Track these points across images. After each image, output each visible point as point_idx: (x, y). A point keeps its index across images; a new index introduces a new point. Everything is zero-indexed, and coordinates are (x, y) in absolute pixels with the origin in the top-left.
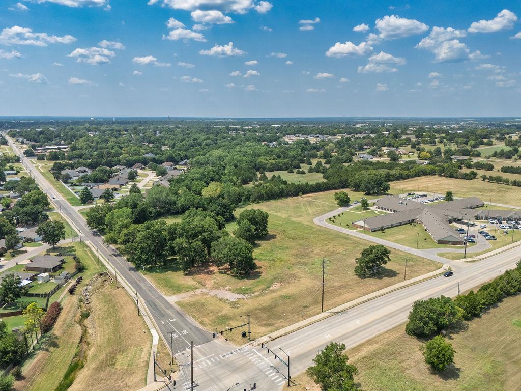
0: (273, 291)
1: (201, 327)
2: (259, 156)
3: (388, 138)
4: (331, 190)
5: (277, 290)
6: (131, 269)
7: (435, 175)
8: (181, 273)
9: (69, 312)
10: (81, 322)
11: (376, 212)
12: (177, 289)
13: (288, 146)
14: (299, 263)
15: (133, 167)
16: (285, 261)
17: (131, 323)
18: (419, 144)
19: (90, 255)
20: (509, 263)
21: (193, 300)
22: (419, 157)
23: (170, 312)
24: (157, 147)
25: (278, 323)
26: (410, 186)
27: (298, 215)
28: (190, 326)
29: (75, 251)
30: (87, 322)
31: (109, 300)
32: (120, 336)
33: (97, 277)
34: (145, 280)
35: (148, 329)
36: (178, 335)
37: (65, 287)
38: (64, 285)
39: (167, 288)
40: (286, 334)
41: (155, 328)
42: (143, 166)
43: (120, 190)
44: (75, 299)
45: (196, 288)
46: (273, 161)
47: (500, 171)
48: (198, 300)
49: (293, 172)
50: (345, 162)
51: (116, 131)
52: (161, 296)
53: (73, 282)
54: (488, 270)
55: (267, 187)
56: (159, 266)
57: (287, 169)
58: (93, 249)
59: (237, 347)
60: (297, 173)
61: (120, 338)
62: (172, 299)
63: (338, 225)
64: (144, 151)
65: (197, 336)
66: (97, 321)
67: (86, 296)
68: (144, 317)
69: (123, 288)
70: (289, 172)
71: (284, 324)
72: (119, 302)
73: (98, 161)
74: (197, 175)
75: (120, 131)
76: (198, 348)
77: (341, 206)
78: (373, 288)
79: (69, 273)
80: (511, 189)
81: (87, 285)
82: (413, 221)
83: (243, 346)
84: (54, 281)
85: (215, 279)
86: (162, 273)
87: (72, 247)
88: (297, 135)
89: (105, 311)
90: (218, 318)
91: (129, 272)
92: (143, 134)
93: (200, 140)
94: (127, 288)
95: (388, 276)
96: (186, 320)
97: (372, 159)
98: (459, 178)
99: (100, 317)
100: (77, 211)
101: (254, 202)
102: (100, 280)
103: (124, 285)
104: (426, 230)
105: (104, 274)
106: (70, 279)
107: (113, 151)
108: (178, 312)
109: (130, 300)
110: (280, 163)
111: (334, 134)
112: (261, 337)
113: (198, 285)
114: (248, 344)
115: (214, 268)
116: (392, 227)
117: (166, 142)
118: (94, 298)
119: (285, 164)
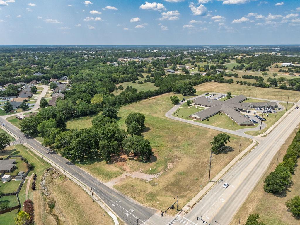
0: (171, 170)
1: (141, 205)
2: (112, 73)
3: (178, 59)
4: (163, 94)
5: (173, 168)
6: (68, 163)
7: (212, 81)
8: (104, 162)
9: (39, 206)
10: (51, 212)
11: (196, 107)
12: (109, 176)
13: (123, 65)
14: (174, 147)
15: (31, 83)
16: (165, 146)
17: (90, 208)
18: (194, 62)
19: (31, 154)
20: (283, 135)
21: (124, 183)
22: (199, 70)
23: (113, 195)
24: (41, 68)
25: (188, 194)
26: (203, 88)
27: (154, 112)
28: (133, 205)
29: (19, 152)
30: (55, 211)
31: (63, 190)
32: (86, 220)
33: (46, 173)
34: (84, 172)
35: (106, 213)
36: (129, 213)
37: (26, 184)
38: (24, 183)
39: (101, 176)
40: (197, 202)
41: (111, 211)
42: (38, 82)
43: (29, 101)
44: (38, 193)
45: (121, 173)
46: (122, 76)
47: (242, 77)
48: (127, 183)
49: (135, 83)
50: (161, 75)
51: (7, 57)
52: (101, 183)
53: (30, 179)
54: (276, 141)
55: (129, 95)
56: (87, 158)
57: (131, 80)
58: (32, 150)
59: (173, 218)
60: (138, 83)
61: (87, 222)
62: (110, 184)
63: (181, 118)
64: (34, 71)
65: (141, 212)
66: (63, 209)
67: (45, 189)
68: (98, 202)
69: (70, 180)
70: (133, 83)
71: (192, 195)
72: (72, 192)
73: (4, 81)
74: (83, 89)
75: (10, 57)
76: (147, 223)
77: (175, 104)
78: (227, 160)
79: (24, 173)
80: (253, 88)
81: (42, 180)
82: (219, 112)
83: (176, 216)
84: (15, 179)
85: (129, 164)
86: (91, 164)
87: (15, 150)
88: (126, 58)
89: (65, 200)
90: (148, 195)
91: (68, 166)
92: (26, 58)
93: (68, 62)
94: (74, 180)
95: (229, 151)
96: (128, 200)
97: (174, 72)
98: (225, 83)
99: (63, 206)
100: (5, 119)
101: (123, 105)
102: (49, 174)
103: (70, 177)
104: (229, 117)
105: (50, 169)
106: (26, 176)
107: (11, 72)
108: (118, 194)
109: (81, 190)
110: (126, 77)
111: (147, 57)
112: (183, 207)
113: (120, 171)
114: (178, 214)
115: (124, 156)
116: (211, 117)
117: (46, 64)
118: (51, 190)
119: (129, 78)
